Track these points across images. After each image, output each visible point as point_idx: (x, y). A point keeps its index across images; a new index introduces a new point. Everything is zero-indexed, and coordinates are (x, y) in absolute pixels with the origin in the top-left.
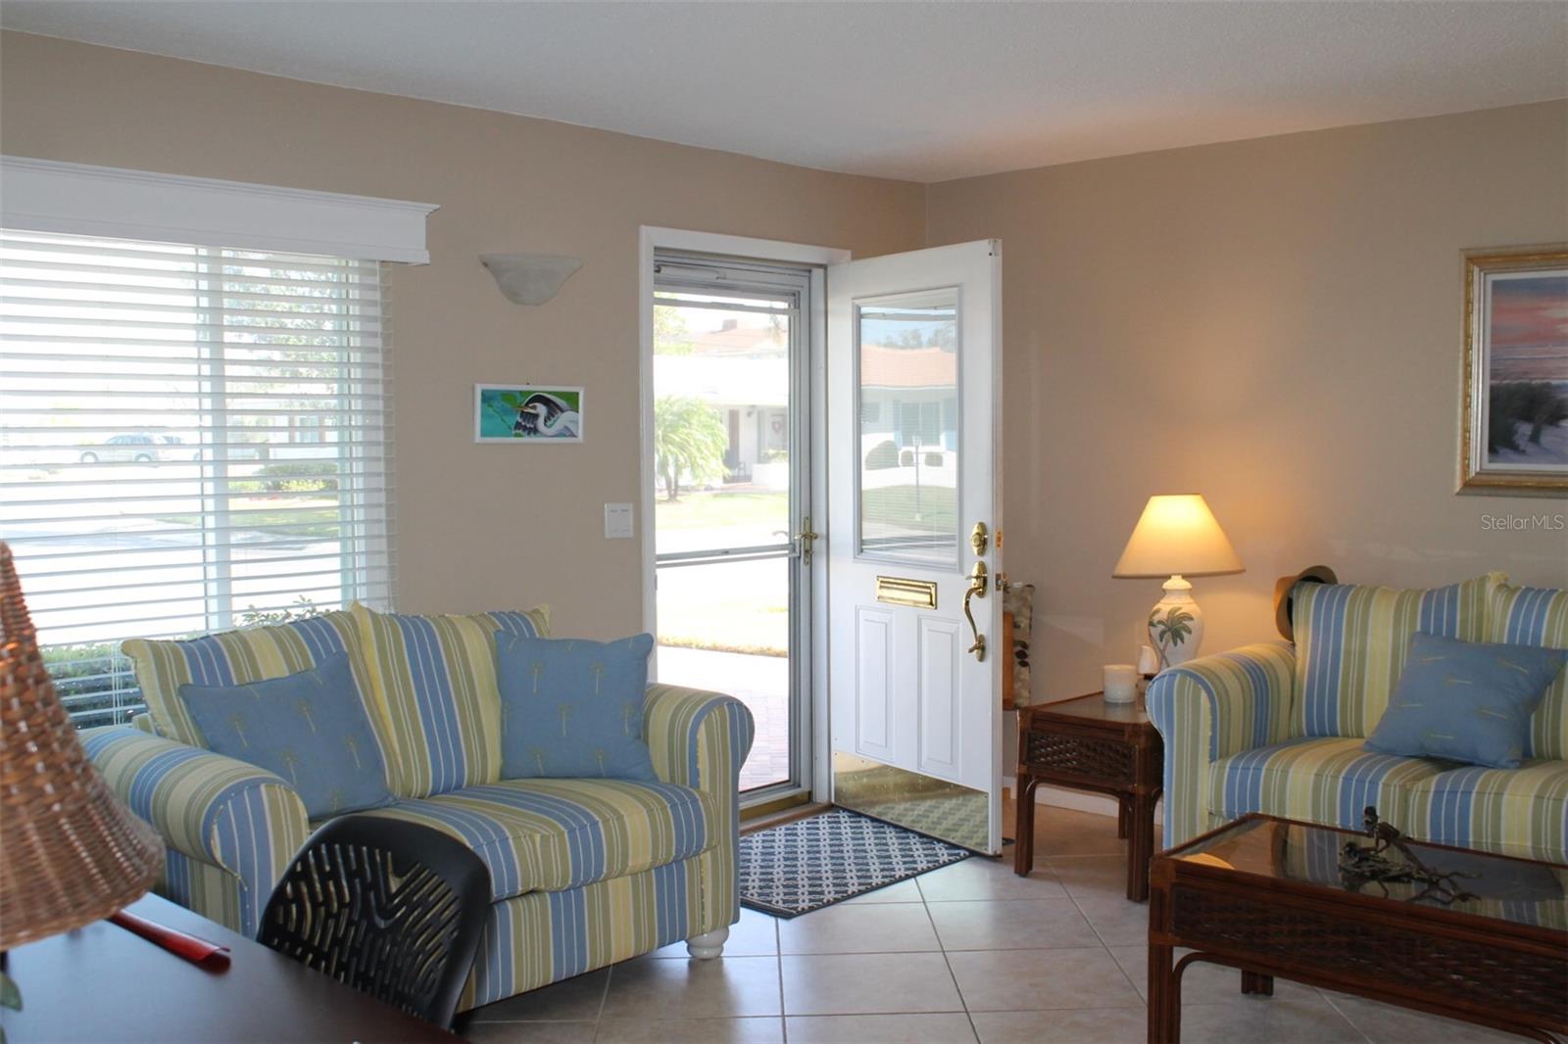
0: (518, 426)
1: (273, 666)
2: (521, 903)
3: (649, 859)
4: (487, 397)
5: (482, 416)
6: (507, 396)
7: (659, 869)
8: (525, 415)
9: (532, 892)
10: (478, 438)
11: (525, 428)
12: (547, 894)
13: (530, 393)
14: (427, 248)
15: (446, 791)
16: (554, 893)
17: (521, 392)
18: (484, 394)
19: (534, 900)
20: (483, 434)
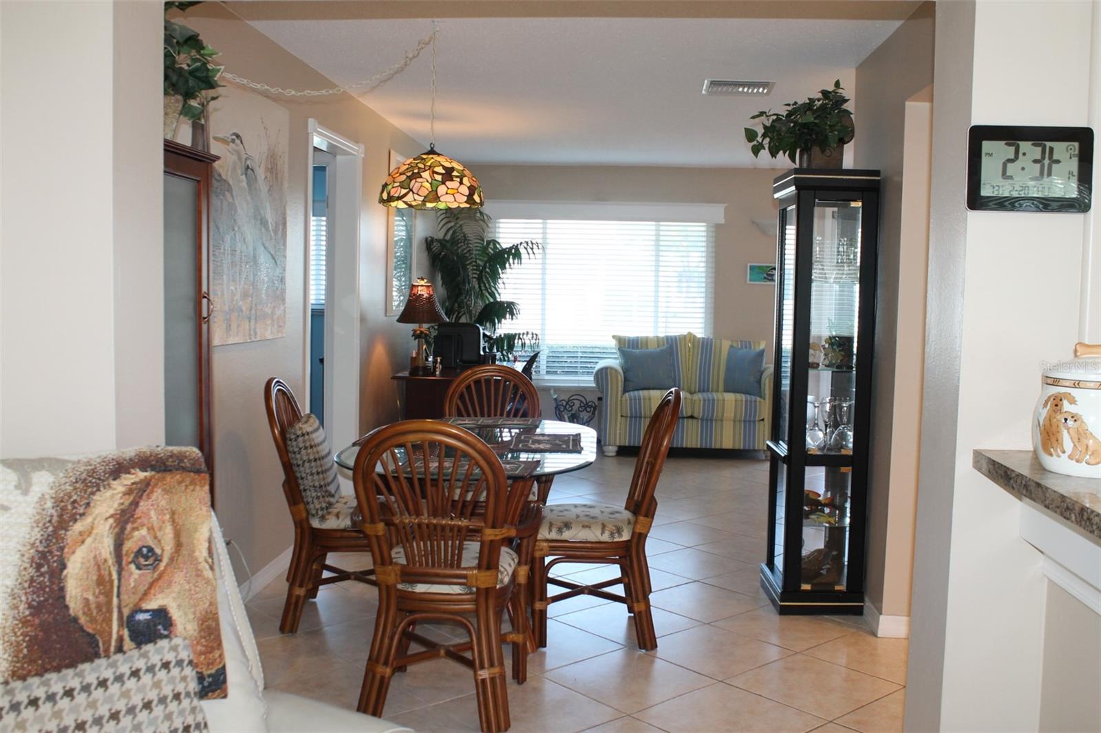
0: (765, 278)
1: (652, 348)
2: (690, 420)
3: (733, 415)
4: (752, 268)
5: (750, 274)
6: (759, 267)
7: (745, 421)
8: (768, 275)
9: (692, 417)
10: (748, 282)
11: (768, 279)
12: (700, 421)
13: (770, 267)
14: (725, 218)
15: (704, 391)
16: (702, 420)
17: (767, 266)
18: (750, 266)
19: (695, 421)
20: (750, 280)
